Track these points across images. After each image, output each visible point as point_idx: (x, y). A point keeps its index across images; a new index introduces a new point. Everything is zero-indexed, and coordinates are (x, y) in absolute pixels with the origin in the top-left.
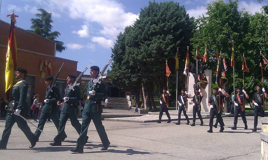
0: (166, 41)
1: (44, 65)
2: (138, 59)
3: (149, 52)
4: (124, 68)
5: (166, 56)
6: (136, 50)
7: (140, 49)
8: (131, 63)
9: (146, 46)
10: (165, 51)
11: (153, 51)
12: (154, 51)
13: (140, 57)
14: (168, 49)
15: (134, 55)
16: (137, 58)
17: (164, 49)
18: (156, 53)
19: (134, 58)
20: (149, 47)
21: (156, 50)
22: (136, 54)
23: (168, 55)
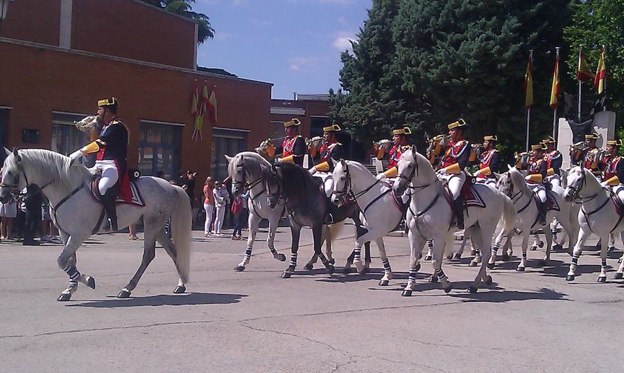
0: (502, 35)
2: (429, 78)
3: (458, 61)
4: (385, 95)
5: (502, 72)
6: (423, 57)
7: (433, 52)
9: (452, 48)
11: (468, 61)
12: (472, 62)
13: (433, 74)
14: (507, 55)
15: (419, 69)
16: (426, 76)
17: (496, 55)
19: (417, 75)
20: (457, 49)
22: (423, 67)
23: (506, 68)
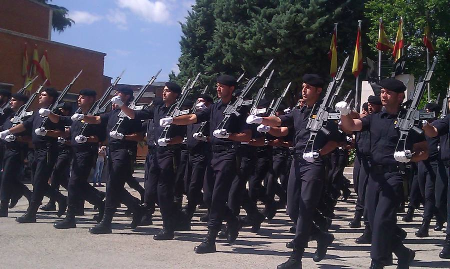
0: (311, 8)
1: (32, 62)
2: (245, 48)
3: (270, 32)
4: (209, 69)
5: (309, 43)
6: (239, 29)
7: (248, 25)
8: (228, 57)
9: (265, 20)
10: (306, 32)
11: (279, 31)
12: (283, 32)
13: (248, 45)
14: (314, 26)
15: (236, 40)
16: (241, 47)
17: (304, 27)
18: (286, 37)
19: (234, 46)
20: (270, 21)
21: (287, 28)
22: (239, 39)
23: (313, 39)
